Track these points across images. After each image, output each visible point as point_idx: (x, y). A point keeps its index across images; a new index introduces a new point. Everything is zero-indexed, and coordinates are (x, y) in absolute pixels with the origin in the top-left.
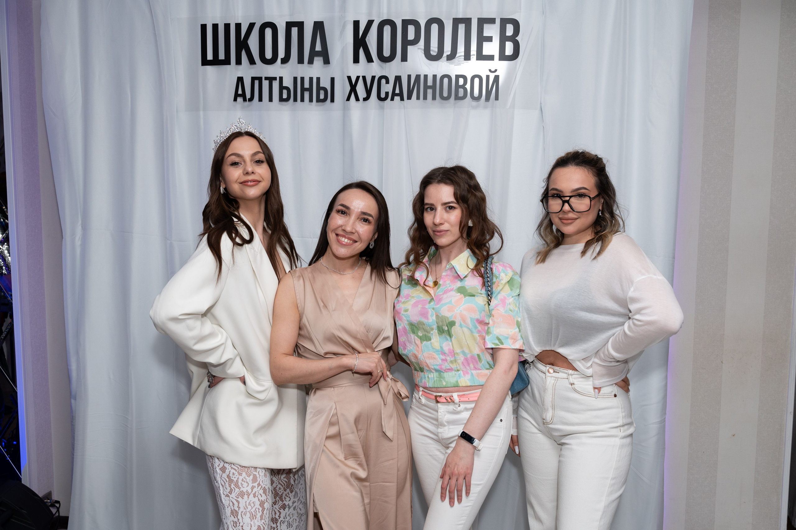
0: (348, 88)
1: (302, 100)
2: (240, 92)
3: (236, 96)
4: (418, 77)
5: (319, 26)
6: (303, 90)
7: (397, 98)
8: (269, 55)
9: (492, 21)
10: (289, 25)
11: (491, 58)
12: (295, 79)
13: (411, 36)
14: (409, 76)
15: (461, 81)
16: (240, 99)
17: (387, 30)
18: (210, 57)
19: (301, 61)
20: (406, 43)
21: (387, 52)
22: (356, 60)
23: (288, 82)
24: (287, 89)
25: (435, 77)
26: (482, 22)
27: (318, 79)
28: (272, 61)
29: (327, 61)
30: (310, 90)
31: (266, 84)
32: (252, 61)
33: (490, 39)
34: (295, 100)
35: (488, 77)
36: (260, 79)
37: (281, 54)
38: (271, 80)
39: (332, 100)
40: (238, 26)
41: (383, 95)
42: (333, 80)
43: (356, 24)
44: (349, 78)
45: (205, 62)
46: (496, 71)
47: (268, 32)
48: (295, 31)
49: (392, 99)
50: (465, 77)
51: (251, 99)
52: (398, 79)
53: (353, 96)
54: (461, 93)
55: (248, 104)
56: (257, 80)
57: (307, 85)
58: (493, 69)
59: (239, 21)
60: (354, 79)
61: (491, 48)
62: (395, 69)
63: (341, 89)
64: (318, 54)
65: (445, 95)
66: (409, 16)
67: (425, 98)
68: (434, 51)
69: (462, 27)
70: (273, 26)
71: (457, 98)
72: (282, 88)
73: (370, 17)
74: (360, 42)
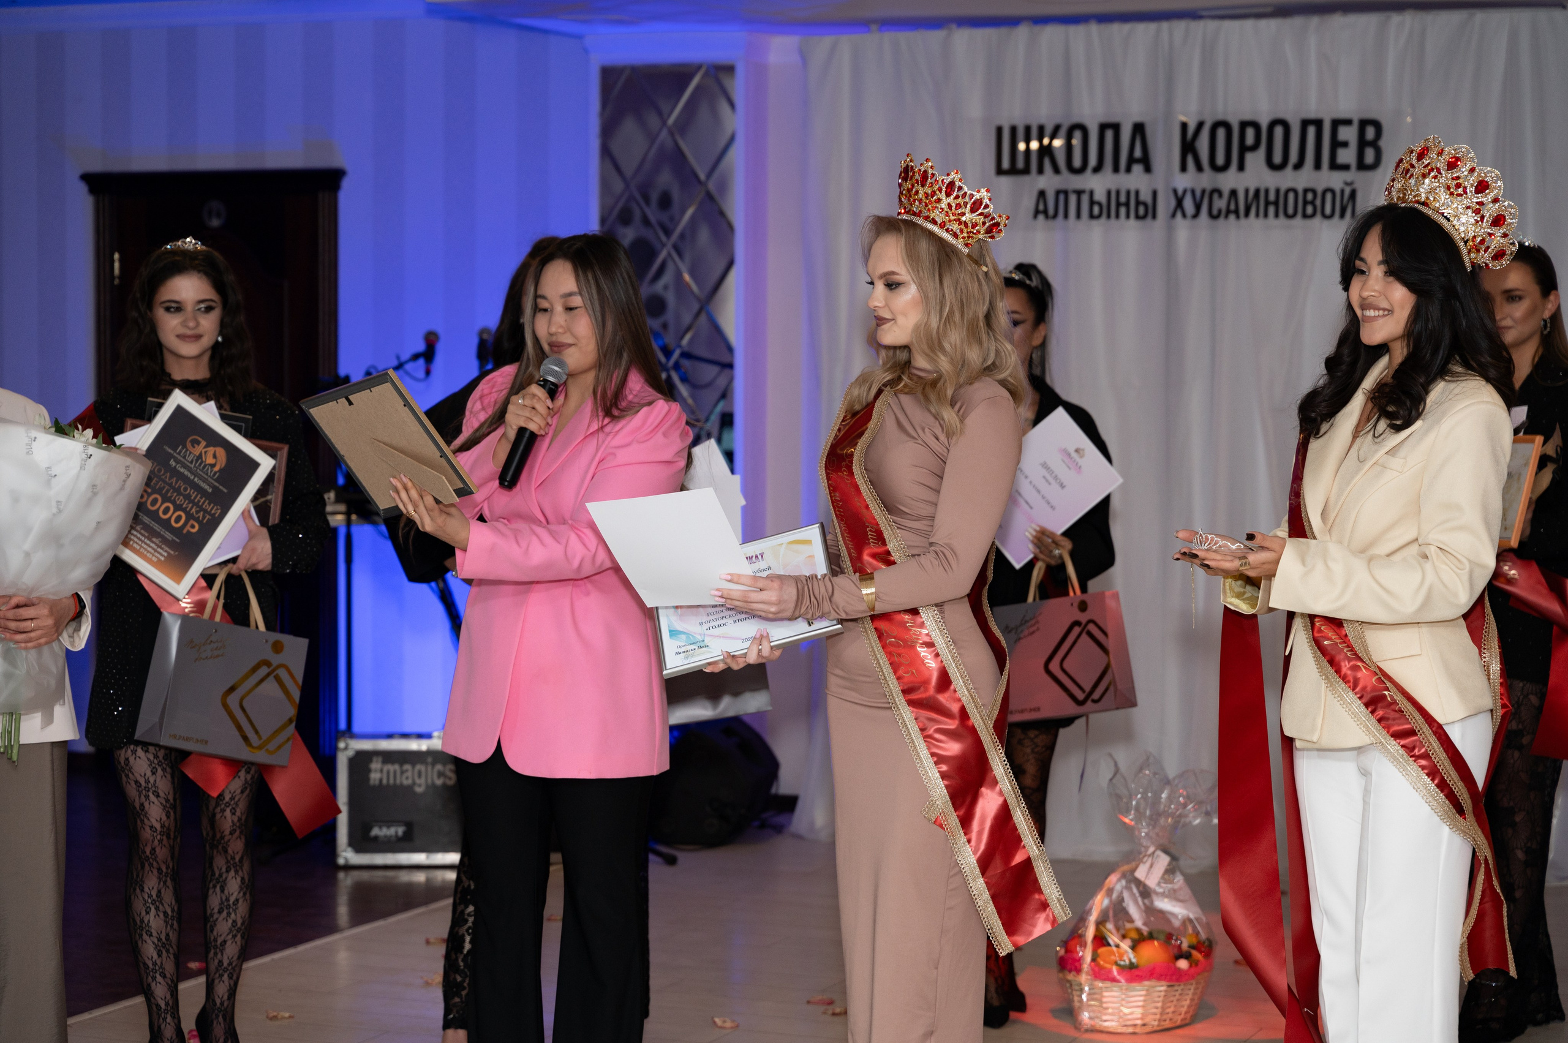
0: (1173, 203)
1: (1117, 216)
2: (1041, 207)
3: (1037, 213)
4: (1257, 192)
5: (1139, 129)
6: (1118, 205)
7: (1232, 217)
8: (1077, 162)
9: (1348, 122)
10: (1103, 127)
11: (1346, 167)
12: (1109, 193)
13: (1250, 139)
14: (1247, 191)
15: (1310, 196)
16: (1041, 217)
17: (1221, 133)
18: (1006, 164)
19: (1116, 169)
20: (1244, 149)
21: (1220, 160)
22: (1184, 168)
23: (1101, 196)
24: (1100, 204)
25: (1278, 191)
26: (1336, 123)
27: (1137, 193)
28: (1082, 170)
29: (1148, 169)
30: (1127, 205)
31: (1073, 199)
32: (1057, 170)
33: (1345, 144)
34: (1109, 216)
35: (1342, 191)
36: (1065, 192)
37: (1093, 161)
38: (1079, 193)
39: (1154, 217)
40: (1042, 126)
41: (1215, 212)
42: (1155, 194)
43: (1184, 126)
44: (1175, 191)
45: (1000, 171)
46: (1352, 183)
47: (1077, 136)
48: (1109, 135)
49: (1226, 216)
50: (1314, 192)
51: (1055, 216)
52: (1233, 193)
53: (1179, 214)
54: (1309, 210)
55: (1051, 223)
56: (1062, 193)
57: (1123, 199)
58: (1349, 180)
59: (1043, 121)
60: (1180, 192)
61: (1346, 156)
62: (1230, 180)
63: (1165, 205)
64: (1138, 161)
65: (1290, 211)
66: (1247, 117)
67: (1266, 215)
68: (1277, 158)
69: (1311, 131)
70: (1083, 129)
71: (1305, 216)
72: (1092, 203)
73: (1201, 118)
74: (1188, 147)
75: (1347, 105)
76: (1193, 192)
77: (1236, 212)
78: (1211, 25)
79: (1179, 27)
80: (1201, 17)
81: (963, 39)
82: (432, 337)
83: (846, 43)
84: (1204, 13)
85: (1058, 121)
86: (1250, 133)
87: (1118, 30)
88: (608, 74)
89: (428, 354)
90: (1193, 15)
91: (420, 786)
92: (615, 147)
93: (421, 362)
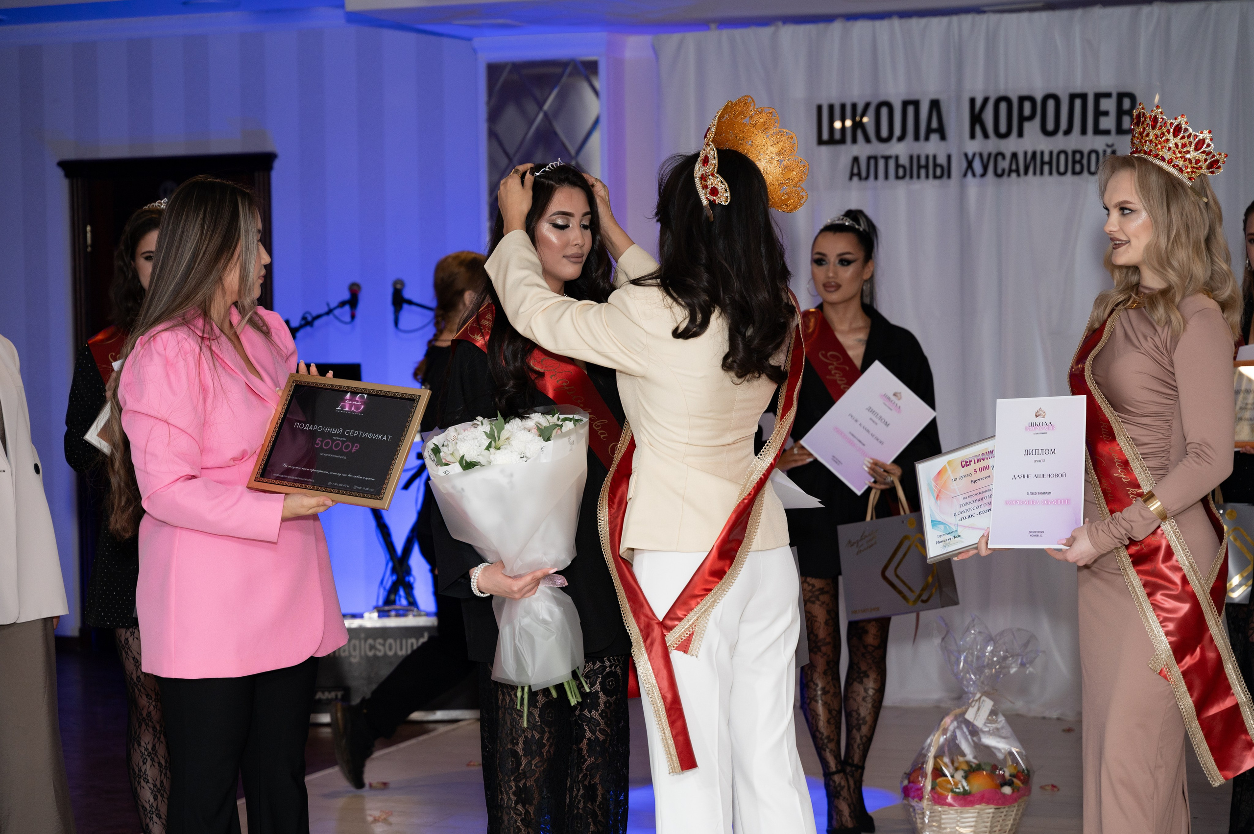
0: (965, 165)
1: (919, 177)
2: (856, 171)
3: (852, 175)
4: (1034, 154)
5: (935, 105)
6: (919, 167)
7: (1014, 175)
8: (884, 133)
9: (1108, 95)
10: (905, 104)
11: (1107, 132)
12: (911, 157)
13: (1027, 111)
14: (1026, 153)
15: (1078, 157)
16: (855, 179)
17: (1003, 106)
18: (825, 136)
19: (917, 138)
20: (1022, 119)
21: (1003, 129)
22: (973, 136)
23: (904, 160)
24: (904, 167)
25: (1051, 153)
26: (1098, 96)
27: (935, 157)
28: (889, 139)
29: (943, 137)
30: (926, 167)
31: (881, 163)
32: (868, 140)
33: (1106, 113)
34: (911, 177)
35: (1105, 152)
36: (875, 158)
37: (897, 131)
38: (887, 158)
39: (949, 176)
40: (854, 106)
41: (999, 171)
42: (949, 157)
43: (972, 101)
44: (966, 155)
45: (821, 142)
46: (1112, 145)
47: (884, 111)
48: (911, 110)
49: (1009, 175)
50: (1081, 153)
51: (867, 178)
52: (1014, 155)
53: (970, 174)
54: (1078, 168)
55: (863, 183)
56: (873, 159)
57: (923, 162)
58: (1110, 143)
59: (855, 100)
60: (970, 156)
61: (1107, 123)
62: (1011, 145)
63: (958, 166)
64: (935, 131)
65: (1062, 169)
66: (1025, 93)
67: (1042, 173)
68: (1050, 126)
69: (1078, 103)
70: (889, 105)
71: (1074, 173)
72: (898, 166)
73: (987, 95)
74: (976, 119)
75: (1107, 81)
76: (981, 155)
77: (1017, 171)
78: (993, 18)
79: (967, 20)
80: (984, 12)
81: (787, 33)
82: (355, 288)
83: (691, 38)
84: (986, 9)
85: (868, 99)
86: (1027, 106)
87: (916, 24)
88: (493, 70)
89: (353, 301)
90: (978, 10)
91: (355, 657)
92: (500, 129)
93: (347, 308)
